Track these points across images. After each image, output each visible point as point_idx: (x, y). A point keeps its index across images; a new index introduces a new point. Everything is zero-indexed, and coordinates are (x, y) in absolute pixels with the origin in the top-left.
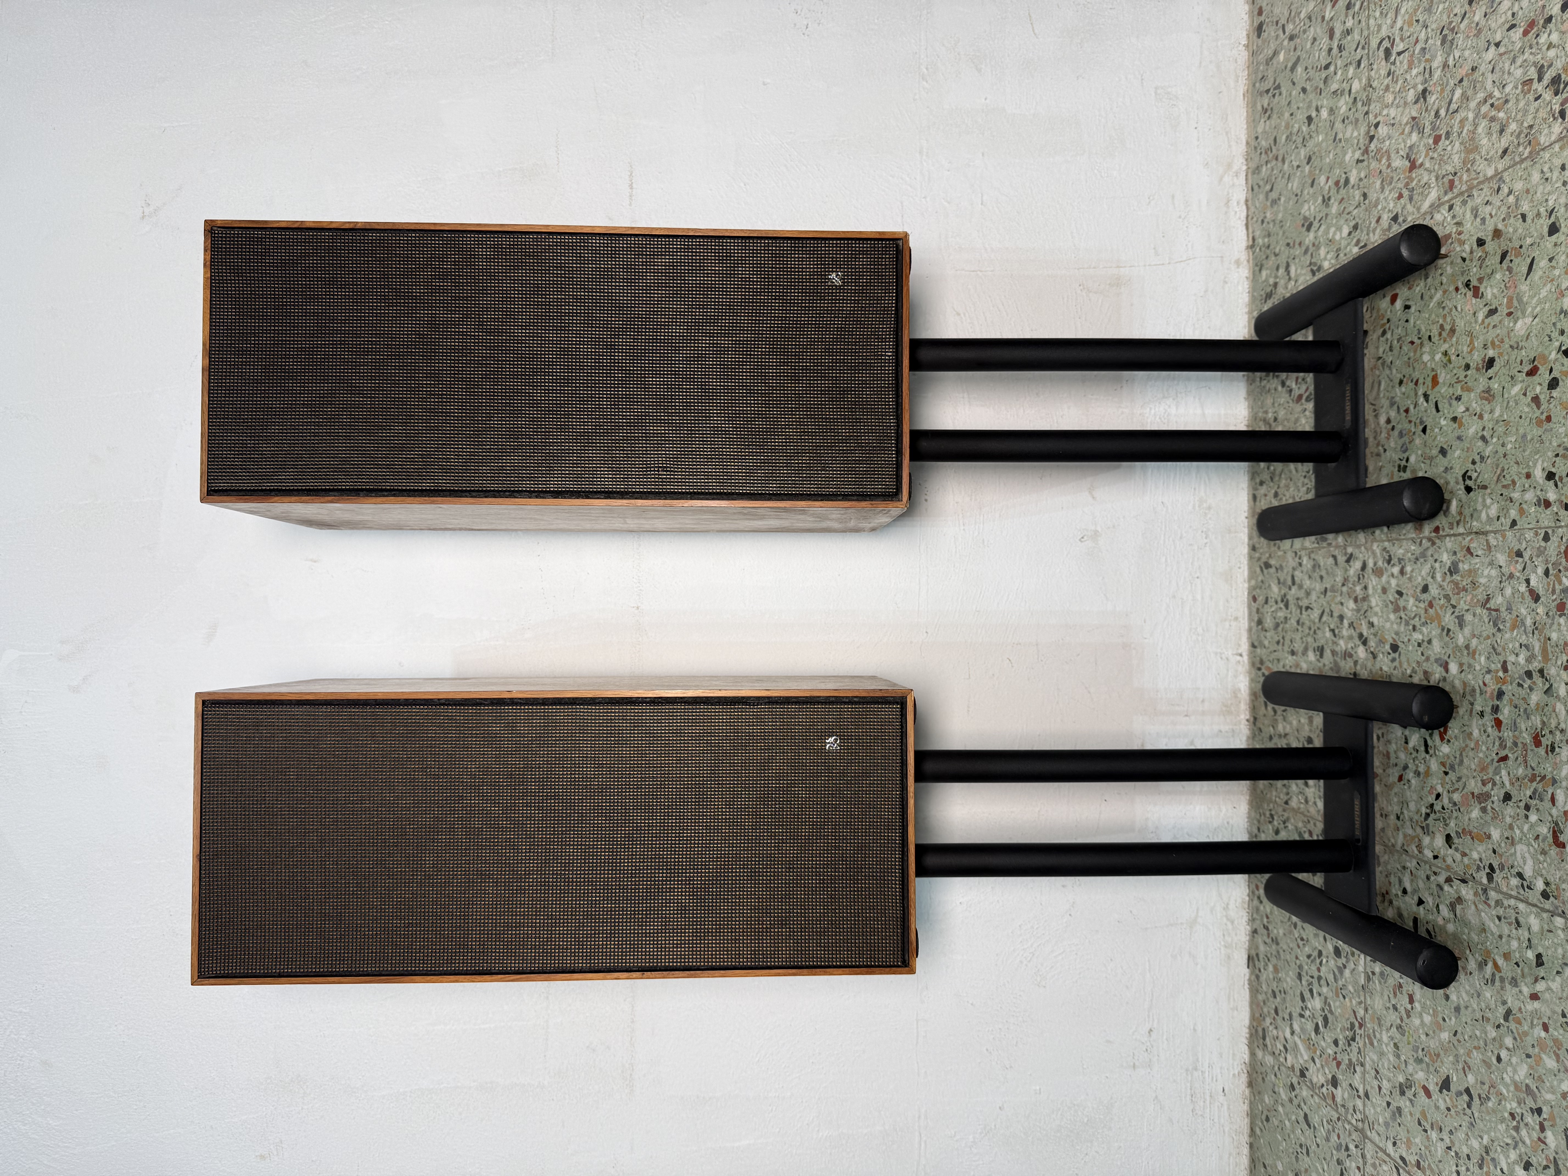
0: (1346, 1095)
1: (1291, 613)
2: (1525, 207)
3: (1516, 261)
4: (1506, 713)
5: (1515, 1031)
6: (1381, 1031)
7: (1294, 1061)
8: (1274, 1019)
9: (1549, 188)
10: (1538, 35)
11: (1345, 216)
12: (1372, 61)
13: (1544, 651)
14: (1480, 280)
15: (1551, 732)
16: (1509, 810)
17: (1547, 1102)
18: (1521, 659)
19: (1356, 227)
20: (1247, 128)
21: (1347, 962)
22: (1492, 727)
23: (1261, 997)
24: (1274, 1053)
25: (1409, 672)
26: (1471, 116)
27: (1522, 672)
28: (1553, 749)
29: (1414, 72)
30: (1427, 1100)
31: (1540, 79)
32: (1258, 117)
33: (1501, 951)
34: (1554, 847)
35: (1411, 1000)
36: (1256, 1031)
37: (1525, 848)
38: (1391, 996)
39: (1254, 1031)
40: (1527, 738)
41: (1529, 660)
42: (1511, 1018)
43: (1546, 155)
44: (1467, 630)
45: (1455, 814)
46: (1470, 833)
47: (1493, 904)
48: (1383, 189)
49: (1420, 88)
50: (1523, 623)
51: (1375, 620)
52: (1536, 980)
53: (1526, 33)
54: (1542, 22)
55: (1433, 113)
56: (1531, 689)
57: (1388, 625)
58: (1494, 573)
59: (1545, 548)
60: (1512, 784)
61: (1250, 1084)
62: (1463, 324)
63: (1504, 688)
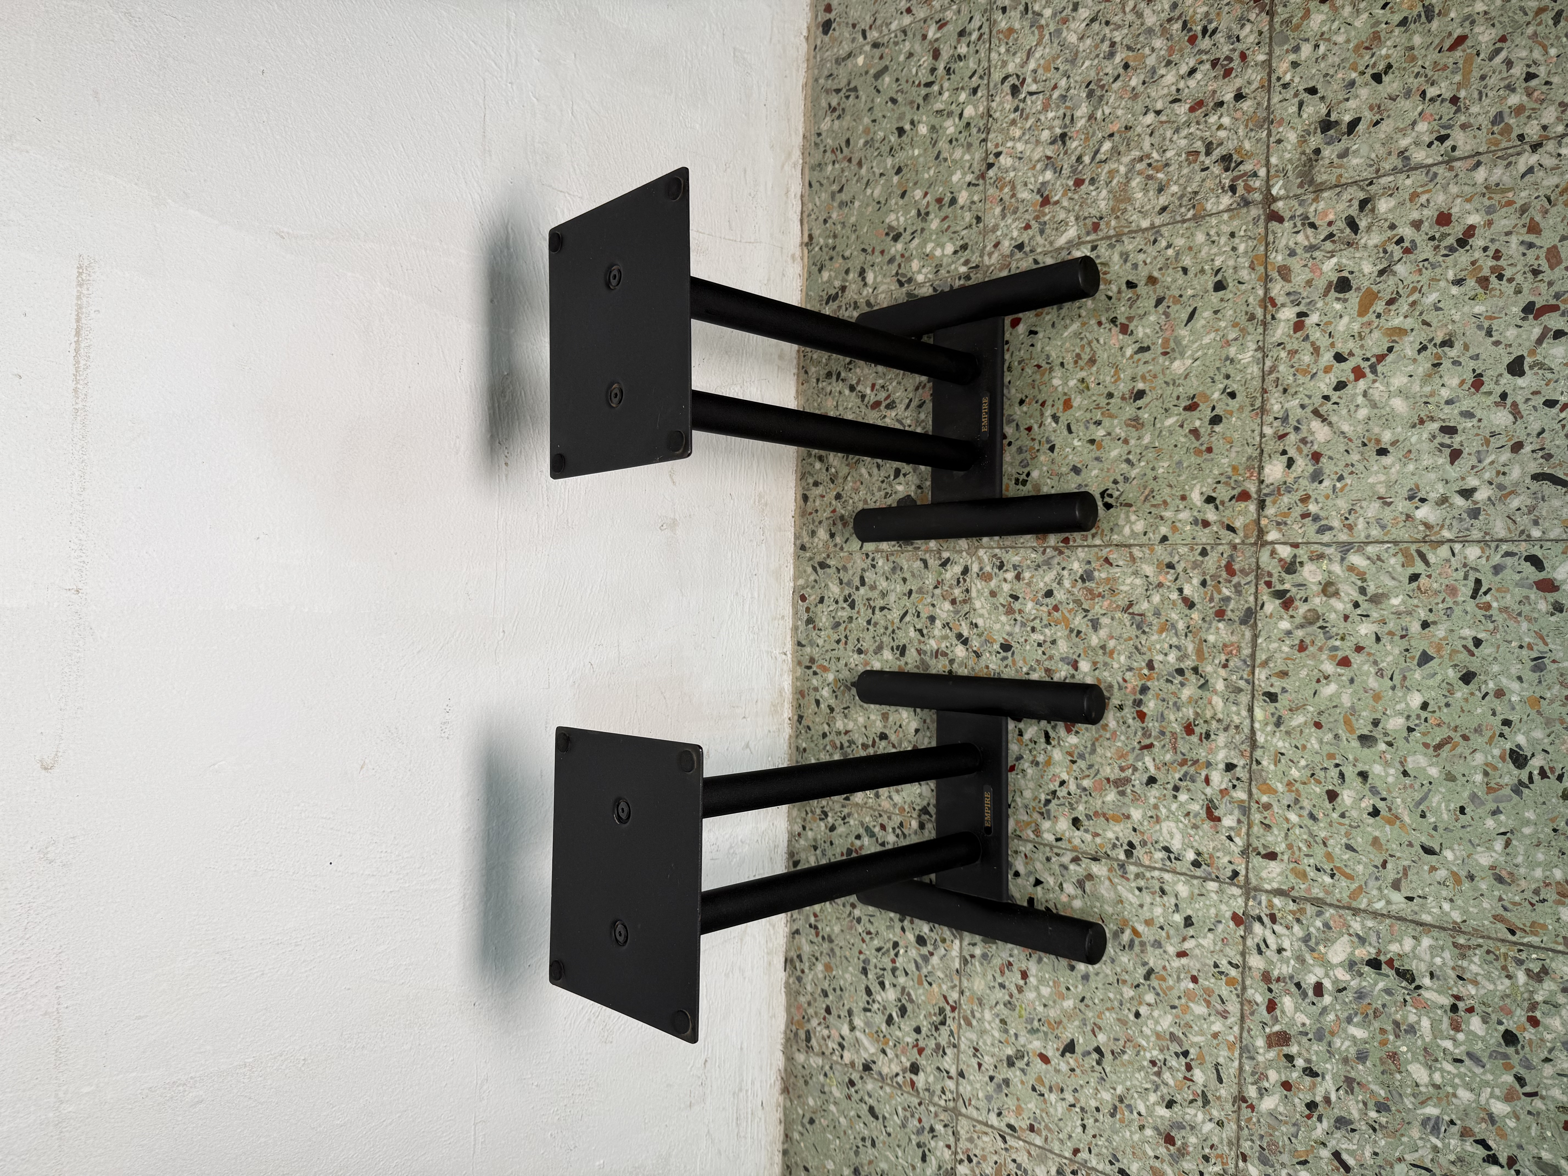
0: (931, 1079)
1: (858, 612)
2: (1187, 261)
3: (1174, 308)
4: (1151, 706)
5: (1157, 987)
6: (983, 1011)
7: (855, 1057)
8: (824, 1018)
9: (1215, 250)
10: (1206, 115)
11: (949, 233)
12: (992, 92)
13: (1200, 653)
14: (1130, 319)
15: (1206, 722)
16: (1154, 793)
17: (1193, 1045)
18: (1172, 658)
19: (964, 247)
20: (805, 122)
21: (935, 949)
22: (1134, 718)
23: (802, 1000)
24: (823, 1053)
25: (1025, 670)
26: (1123, 169)
27: (1172, 669)
28: (1208, 736)
29: (1051, 115)
30: (1044, 1066)
31: (1208, 153)
32: (821, 113)
33: (1142, 918)
34: (1208, 821)
35: (1024, 975)
36: (796, 1034)
37: (1173, 825)
38: (998, 975)
39: (792, 1035)
40: (1177, 728)
41: (1180, 659)
42: (1153, 976)
43: (1214, 221)
44: (1103, 633)
45: (1084, 798)
46: (1104, 815)
47: (1132, 877)
48: (1004, 216)
49: (1058, 131)
50: (1173, 626)
51: (980, 622)
52: (1184, 939)
53: (1192, 109)
54: (1212, 104)
55: (1074, 158)
56: (1182, 684)
57: (998, 626)
58: (1138, 581)
59: (1202, 562)
60: (1158, 768)
61: (786, 1090)
62: (1106, 356)
63: (1149, 684)
